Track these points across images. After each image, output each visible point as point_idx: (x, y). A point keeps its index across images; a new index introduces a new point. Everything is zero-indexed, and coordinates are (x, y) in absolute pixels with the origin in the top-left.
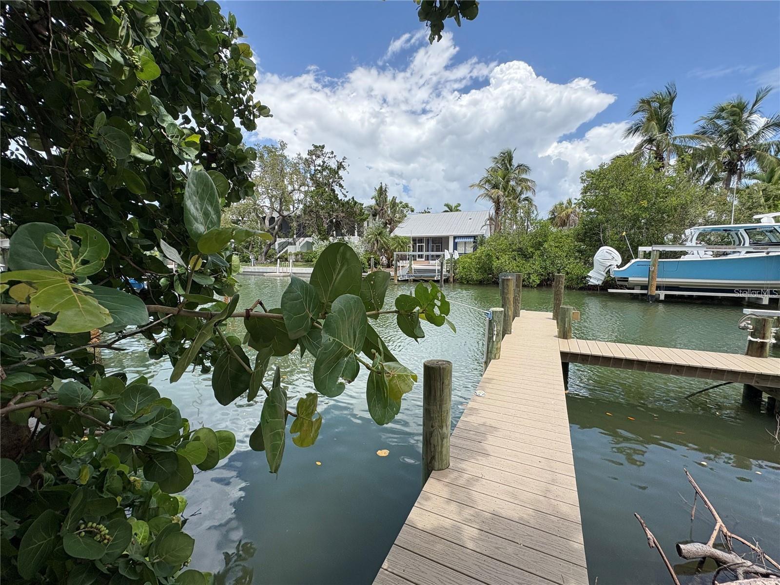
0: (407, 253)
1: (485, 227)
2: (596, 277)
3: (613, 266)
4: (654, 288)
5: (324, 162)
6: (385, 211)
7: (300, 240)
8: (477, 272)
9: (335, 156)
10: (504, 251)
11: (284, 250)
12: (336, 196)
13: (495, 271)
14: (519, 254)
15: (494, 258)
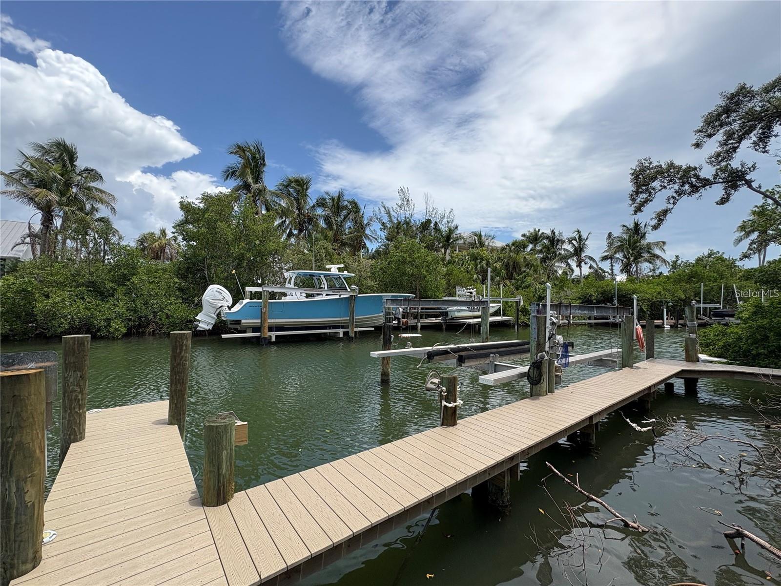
1: (24, 248)
2: (205, 321)
3: (224, 308)
4: (266, 330)
10: (61, 285)
13: (40, 318)
14: (90, 291)
15: (38, 295)
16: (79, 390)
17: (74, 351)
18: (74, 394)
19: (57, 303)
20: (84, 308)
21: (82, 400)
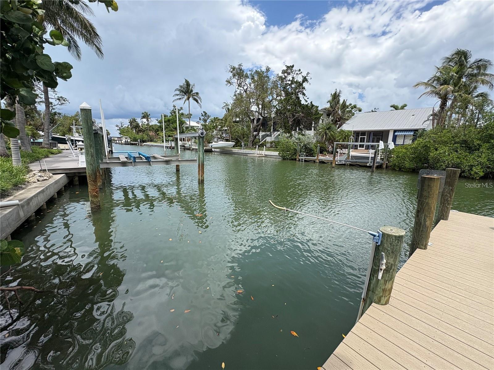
0: (349, 143)
1: (428, 122)
5: (293, 78)
6: (336, 111)
7: (275, 133)
8: (411, 161)
9: (301, 72)
10: (445, 143)
11: (264, 140)
12: (299, 101)
13: (431, 161)
14: (463, 147)
15: (432, 149)
16: (449, 196)
17: (450, 176)
18: (447, 197)
19: (441, 153)
20: (456, 158)
21: (450, 201)
